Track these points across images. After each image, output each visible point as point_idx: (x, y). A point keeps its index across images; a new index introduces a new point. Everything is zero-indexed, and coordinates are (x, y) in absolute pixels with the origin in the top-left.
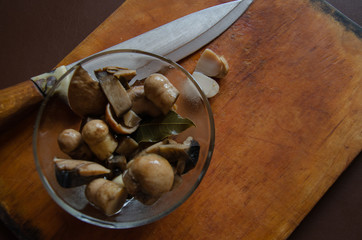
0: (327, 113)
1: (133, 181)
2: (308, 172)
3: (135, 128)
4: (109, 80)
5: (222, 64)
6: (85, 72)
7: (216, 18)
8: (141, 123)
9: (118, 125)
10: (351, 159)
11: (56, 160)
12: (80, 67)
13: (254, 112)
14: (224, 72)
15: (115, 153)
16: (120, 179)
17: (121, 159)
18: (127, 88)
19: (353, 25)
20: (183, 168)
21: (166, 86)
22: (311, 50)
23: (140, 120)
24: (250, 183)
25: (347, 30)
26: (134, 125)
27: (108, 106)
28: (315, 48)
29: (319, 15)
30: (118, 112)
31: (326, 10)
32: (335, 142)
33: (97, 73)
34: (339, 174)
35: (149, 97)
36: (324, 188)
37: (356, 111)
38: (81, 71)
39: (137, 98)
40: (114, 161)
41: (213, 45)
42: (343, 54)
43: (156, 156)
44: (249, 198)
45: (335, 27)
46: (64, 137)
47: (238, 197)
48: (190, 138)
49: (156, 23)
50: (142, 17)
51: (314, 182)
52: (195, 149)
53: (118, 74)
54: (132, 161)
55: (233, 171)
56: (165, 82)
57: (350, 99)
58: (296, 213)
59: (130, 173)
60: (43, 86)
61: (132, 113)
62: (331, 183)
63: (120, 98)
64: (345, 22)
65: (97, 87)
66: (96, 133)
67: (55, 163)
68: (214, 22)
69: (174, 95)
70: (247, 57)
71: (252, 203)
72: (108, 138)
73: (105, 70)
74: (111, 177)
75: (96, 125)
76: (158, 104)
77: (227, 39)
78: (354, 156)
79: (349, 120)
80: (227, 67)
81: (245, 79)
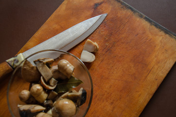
0: (146, 64)
1: (57, 113)
2: (139, 93)
3: (55, 86)
4: (41, 65)
5: (95, 46)
6: (29, 62)
7: (91, 24)
8: (58, 83)
9: (47, 86)
10: (159, 85)
11: (19, 106)
12: (27, 61)
13: (113, 67)
14: (97, 50)
15: (47, 99)
16: (50, 112)
17: (50, 102)
18: (50, 67)
19: (154, 22)
20: (80, 103)
21: (68, 65)
22: (136, 36)
23: (57, 82)
24: (114, 101)
25: (151, 25)
26: (55, 85)
27: (42, 77)
28: (137, 34)
29: (138, 19)
30: (47, 80)
31: (141, 16)
32: (151, 77)
33: (35, 62)
34: (154, 92)
35: (60, 71)
36: (148, 100)
37: (159, 62)
38: (27, 62)
39: (55, 71)
40: (47, 104)
41: (90, 37)
42: (151, 36)
43: (66, 99)
44: (114, 108)
45: (146, 24)
46: (22, 94)
47: (109, 108)
48: (82, 89)
49: (63, 29)
50: (56, 26)
51: (143, 97)
52: (84, 94)
53: (45, 61)
54: (55, 102)
55: (105, 96)
56: (67, 64)
57: (156, 57)
58: (136, 113)
59: (55, 109)
60: (12, 64)
61: (53, 79)
62: (151, 97)
63: (47, 73)
64: (150, 21)
65: (35, 69)
66: (37, 91)
67: (19, 107)
68: (90, 26)
69: (72, 69)
70: (106, 41)
71: (115, 110)
72: (43, 93)
73: (39, 61)
74: (46, 111)
75: (37, 87)
76: (65, 74)
77: (97, 34)
78: (160, 83)
79: (156, 67)
80: (98, 47)
81: (107, 52)
